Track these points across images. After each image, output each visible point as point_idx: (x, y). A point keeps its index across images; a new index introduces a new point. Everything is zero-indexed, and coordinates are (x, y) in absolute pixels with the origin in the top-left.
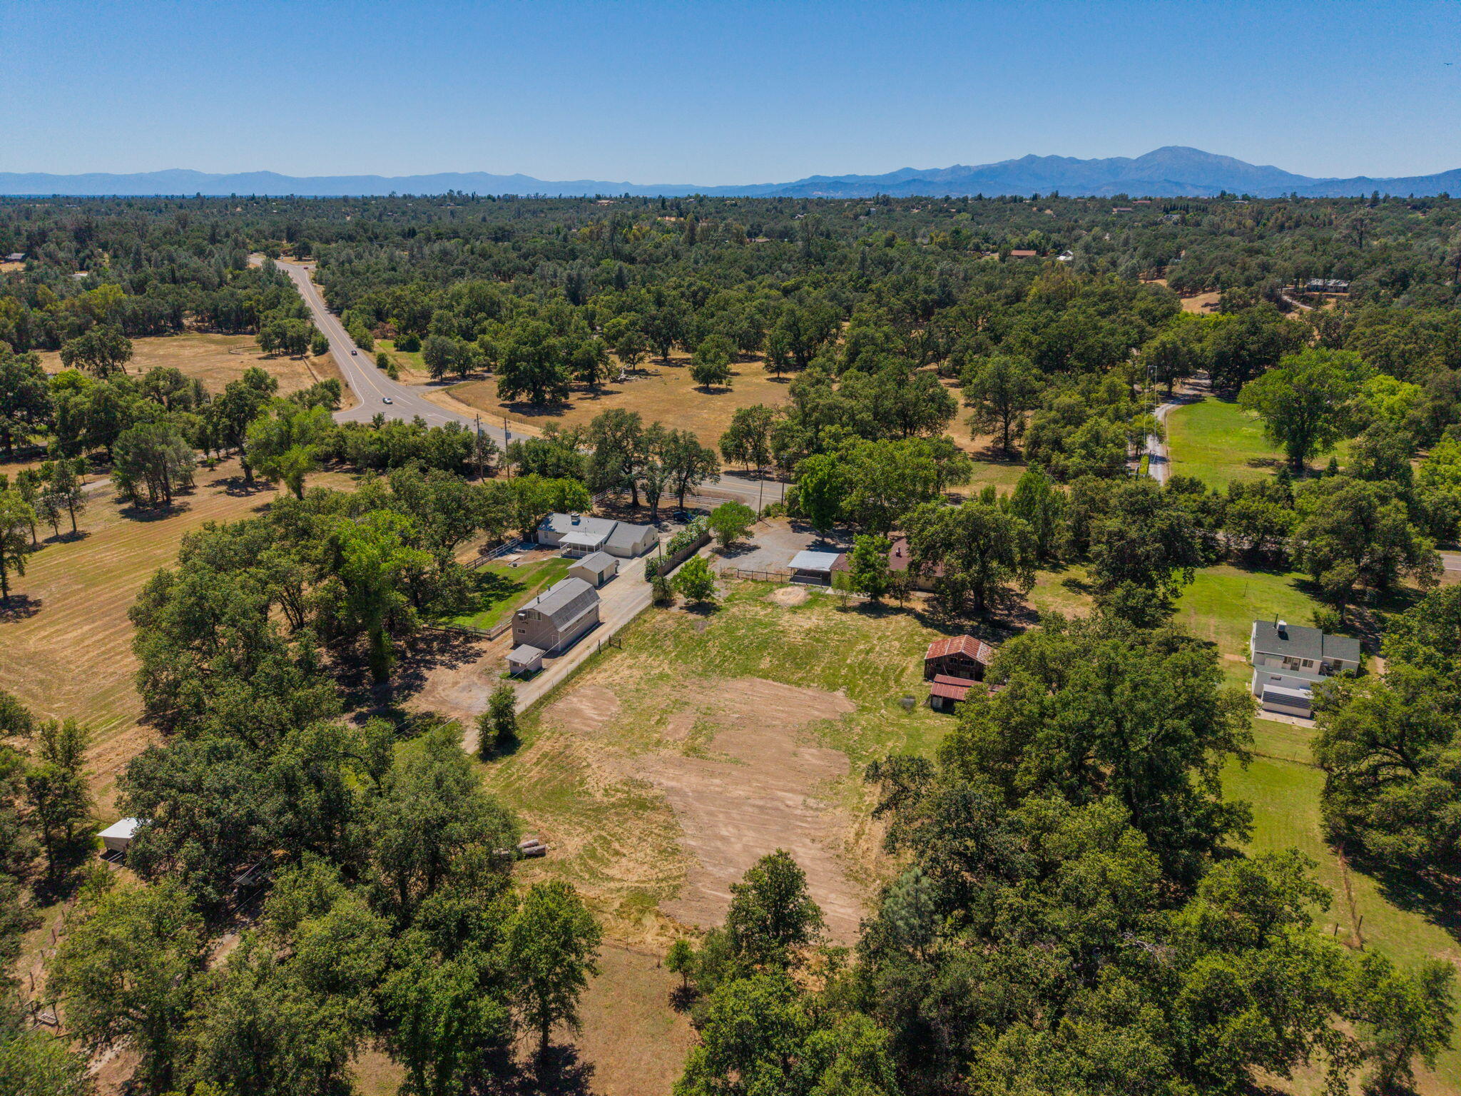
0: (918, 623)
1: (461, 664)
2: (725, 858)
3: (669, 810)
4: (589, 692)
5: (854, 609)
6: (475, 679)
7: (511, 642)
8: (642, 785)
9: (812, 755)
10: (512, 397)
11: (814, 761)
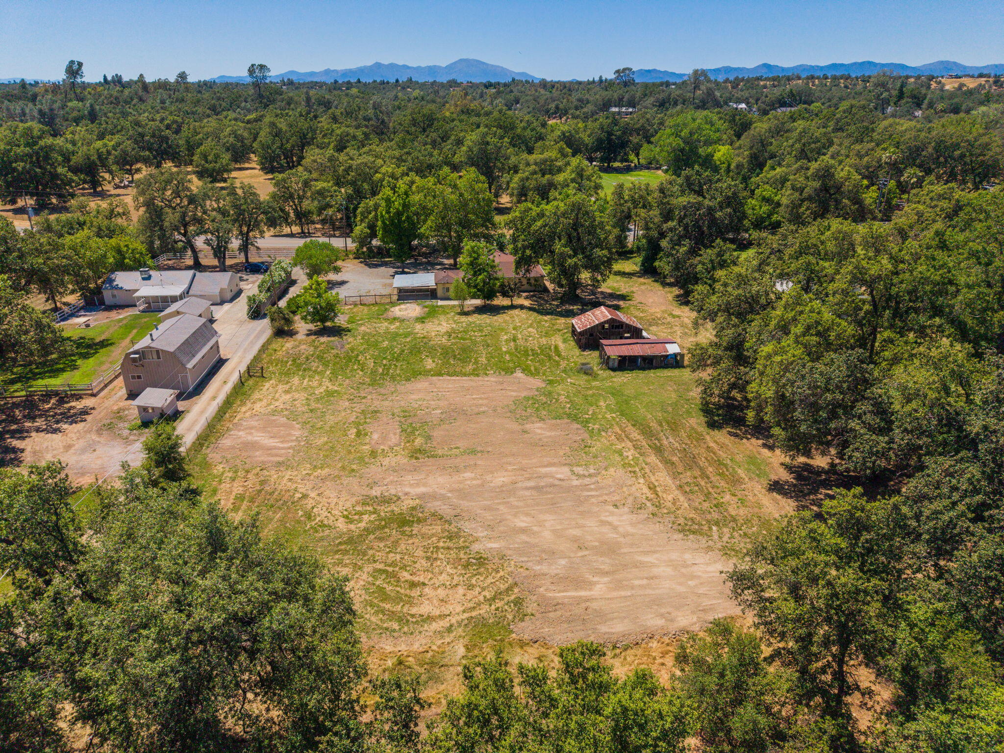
0: (535, 314)
1: (65, 426)
2: (544, 551)
3: (437, 516)
4: (254, 423)
5: (474, 312)
6: (94, 437)
7: (123, 392)
8: (386, 500)
9: (541, 428)
10: (13, 202)
11: (548, 434)
